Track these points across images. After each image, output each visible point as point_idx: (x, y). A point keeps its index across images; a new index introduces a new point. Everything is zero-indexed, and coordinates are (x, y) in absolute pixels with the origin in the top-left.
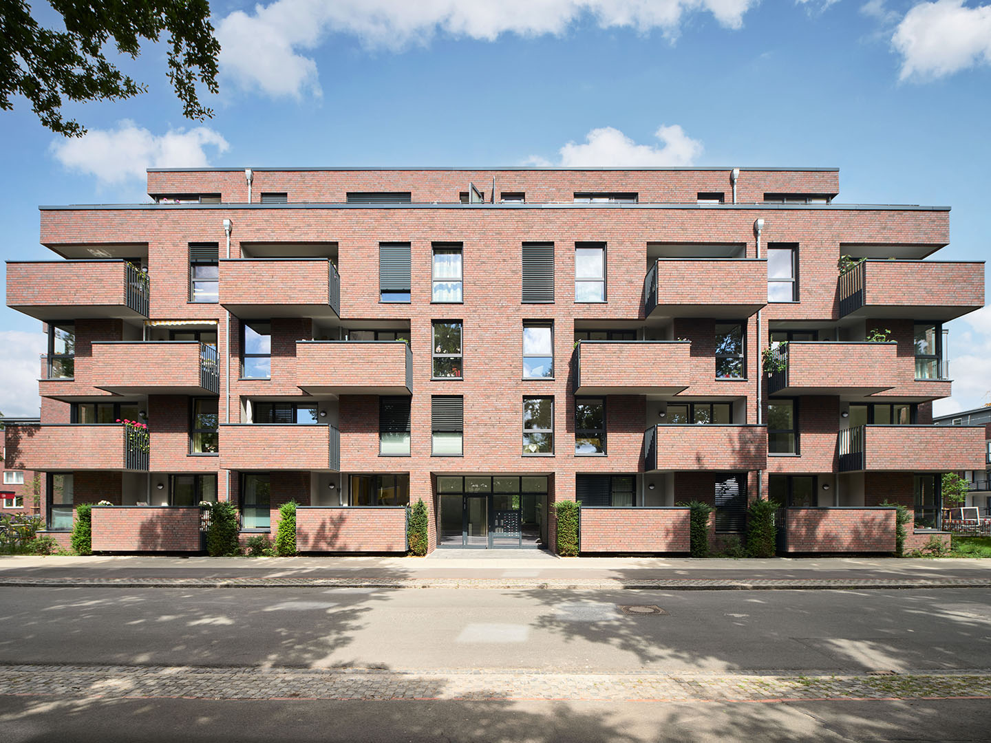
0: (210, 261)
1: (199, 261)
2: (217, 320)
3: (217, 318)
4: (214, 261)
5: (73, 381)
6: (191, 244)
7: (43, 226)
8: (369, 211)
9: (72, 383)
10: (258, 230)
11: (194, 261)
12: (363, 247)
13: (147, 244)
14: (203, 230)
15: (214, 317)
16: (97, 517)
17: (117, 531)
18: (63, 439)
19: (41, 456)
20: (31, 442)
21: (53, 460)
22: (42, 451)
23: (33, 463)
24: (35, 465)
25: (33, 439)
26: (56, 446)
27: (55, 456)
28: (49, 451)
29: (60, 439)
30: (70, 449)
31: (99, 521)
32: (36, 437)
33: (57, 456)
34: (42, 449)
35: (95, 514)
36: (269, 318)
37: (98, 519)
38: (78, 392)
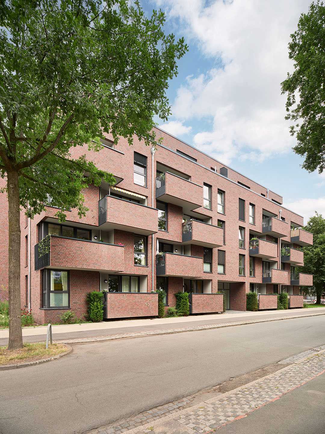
1: (138, 162)
4: (144, 165)
6: (135, 152)
9: (69, 213)
10: (163, 158)
11: (136, 162)
12: (199, 182)
13: (113, 142)
14: (141, 147)
15: (146, 195)
16: (111, 298)
17: (121, 306)
18: (91, 250)
19: (77, 259)
20: (70, 249)
21: (85, 263)
22: (77, 256)
23: (71, 263)
24: (72, 265)
25: (71, 248)
26: (86, 254)
27: (85, 260)
28: (82, 257)
29: (89, 250)
30: (95, 257)
31: (112, 301)
32: (73, 247)
33: (87, 260)
34: (77, 255)
35: (109, 297)
36: (168, 202)
37: (111, 300)
38: (74, 219)
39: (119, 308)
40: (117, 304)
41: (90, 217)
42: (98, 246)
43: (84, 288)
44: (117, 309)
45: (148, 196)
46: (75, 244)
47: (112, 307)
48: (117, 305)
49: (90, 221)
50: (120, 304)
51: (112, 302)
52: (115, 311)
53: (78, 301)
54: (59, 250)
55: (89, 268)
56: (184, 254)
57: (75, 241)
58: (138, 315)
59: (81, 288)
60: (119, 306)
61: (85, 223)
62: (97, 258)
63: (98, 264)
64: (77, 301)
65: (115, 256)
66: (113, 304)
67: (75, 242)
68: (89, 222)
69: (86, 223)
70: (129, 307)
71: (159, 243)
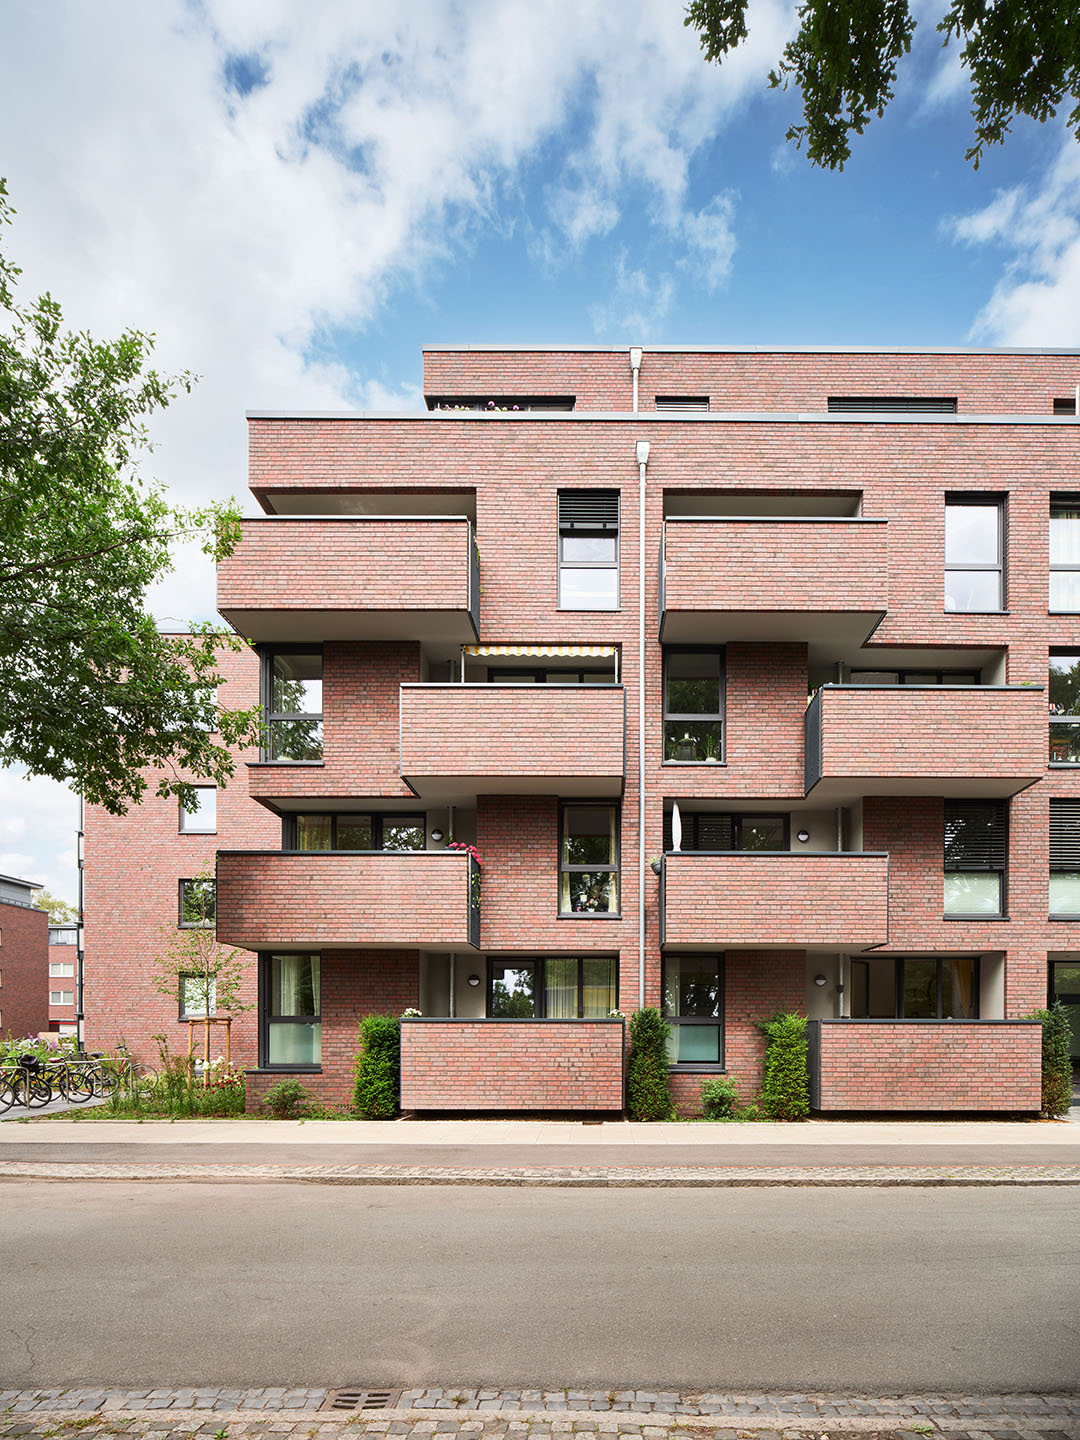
0: (600, 526)
1: (577, 526)
2: (618, 646)
3: (617, 640)
4: (609, 526)
5: (323, 766)
6: (561, 492)
7: (255, 451)
8: (925, 429)
9: (318, 771)
10: (700, 464)
11: (567, 526)
12: (912, 501)
13: (472, 491)
14: (588, 464)
15: (612, 640)
16: (413, 1040)
17: (454, 1069)
18: (341, 883)
19: (295, 916)
20: (274, 887)
21: (321, 926)
22: (296, 907)
23: (279, 930)
24: (281, 935)
25: (277, 883)
26: (325, 897)
27: (323, 916)
28: (312, 907)
29: (334, 882)
30: (355, 902)
31: (417, 1050)
32: (283, 877)
33: (328, 916)
34: (297, 902)
35: (408, 1035)
36: (725, 641)
37: (414, 1045)
38: (331, 789)
39: (444, 1073)
40: (439, 1062)
41: (384, 771)
42: (365, 863)
43: (365, 1006)
44: (439, 1078)
45: (620, 641)
46: (288, 868)
47: (418, 1068)
48: (435, 1064)
49: (386, 785)
50: (451, 1059)
51: (419, 1054)
52: (428, 1083)
53: (347, 1047)
54: (242, 892)
55: (335, 940)
56: (843, 850)
57: (289, 858)
58: (526, 1102)
59: (356, 1006)
60: (447, 1068)
61: (368, 794)
62: (363, 906)
63: (366, 926)
64: (343, 1050)
65: (429, 892)
66: (423, 1059)
67: (288, 863)
68: (383, 789)
69: (374, 794)
70: (489, 1072)
71: (682, 814)
